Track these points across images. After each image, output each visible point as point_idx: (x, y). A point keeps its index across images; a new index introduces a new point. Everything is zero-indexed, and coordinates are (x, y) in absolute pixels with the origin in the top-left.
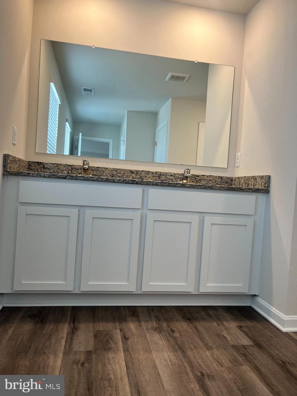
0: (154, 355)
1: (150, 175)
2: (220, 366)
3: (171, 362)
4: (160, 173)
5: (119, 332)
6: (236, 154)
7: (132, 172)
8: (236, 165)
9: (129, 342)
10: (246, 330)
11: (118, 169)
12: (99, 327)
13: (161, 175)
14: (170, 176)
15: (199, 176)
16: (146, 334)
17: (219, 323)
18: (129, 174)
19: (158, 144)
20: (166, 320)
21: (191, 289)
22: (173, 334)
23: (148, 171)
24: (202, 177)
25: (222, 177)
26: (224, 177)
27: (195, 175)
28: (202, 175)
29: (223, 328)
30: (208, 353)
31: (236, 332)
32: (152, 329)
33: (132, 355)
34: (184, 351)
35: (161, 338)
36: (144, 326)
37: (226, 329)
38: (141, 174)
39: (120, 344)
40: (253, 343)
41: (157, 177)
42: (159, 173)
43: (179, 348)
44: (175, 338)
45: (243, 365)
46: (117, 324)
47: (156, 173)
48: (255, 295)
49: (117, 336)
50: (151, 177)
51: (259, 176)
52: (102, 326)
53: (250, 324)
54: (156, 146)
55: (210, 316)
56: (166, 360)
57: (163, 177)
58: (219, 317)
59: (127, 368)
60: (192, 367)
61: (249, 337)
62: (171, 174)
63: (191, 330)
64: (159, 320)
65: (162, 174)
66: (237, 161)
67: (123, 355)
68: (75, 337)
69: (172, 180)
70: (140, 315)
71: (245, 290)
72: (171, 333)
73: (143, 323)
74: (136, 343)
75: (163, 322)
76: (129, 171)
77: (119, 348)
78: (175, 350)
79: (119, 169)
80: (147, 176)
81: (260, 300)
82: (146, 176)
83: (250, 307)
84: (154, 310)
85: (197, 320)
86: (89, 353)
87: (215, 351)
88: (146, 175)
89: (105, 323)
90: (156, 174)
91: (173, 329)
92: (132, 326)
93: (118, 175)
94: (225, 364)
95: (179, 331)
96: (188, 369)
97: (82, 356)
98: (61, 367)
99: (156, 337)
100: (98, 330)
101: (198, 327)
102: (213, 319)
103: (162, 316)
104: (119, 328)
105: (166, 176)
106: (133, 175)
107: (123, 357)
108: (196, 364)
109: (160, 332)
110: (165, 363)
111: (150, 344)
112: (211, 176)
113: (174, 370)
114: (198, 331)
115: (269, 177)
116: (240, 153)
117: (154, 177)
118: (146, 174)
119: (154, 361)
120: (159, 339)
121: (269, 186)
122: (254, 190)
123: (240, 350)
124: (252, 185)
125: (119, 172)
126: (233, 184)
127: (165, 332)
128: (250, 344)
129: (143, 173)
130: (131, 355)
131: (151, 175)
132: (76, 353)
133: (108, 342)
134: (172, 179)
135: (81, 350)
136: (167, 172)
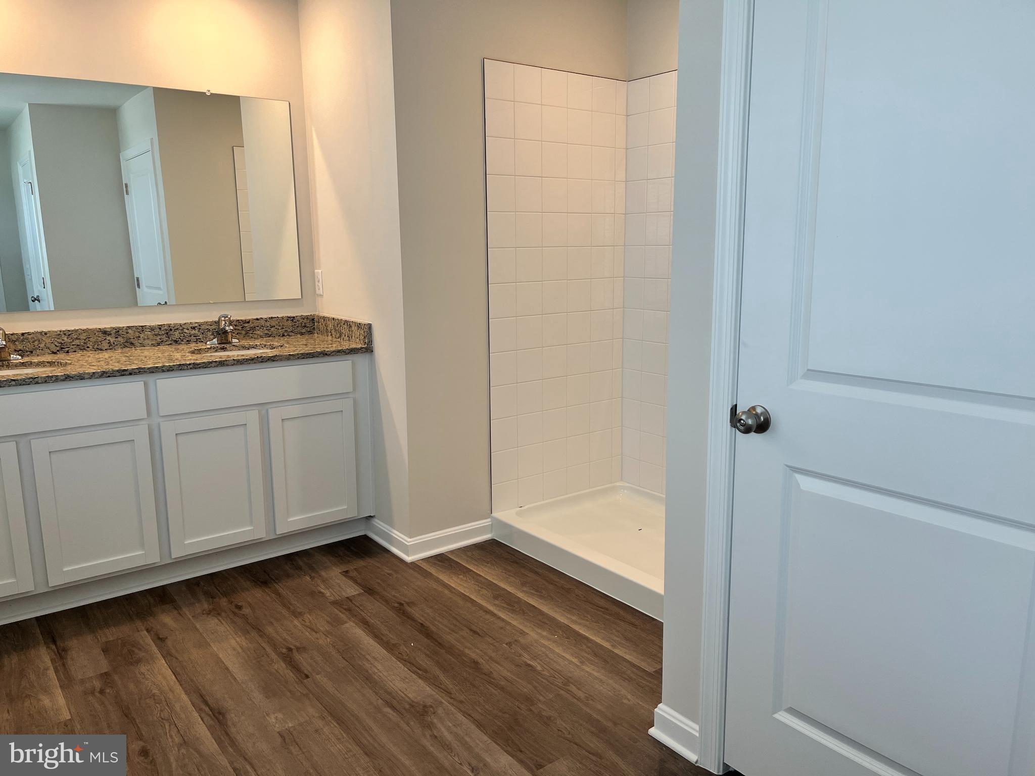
0: (215, 648)
1: (146, 333)
2: (314, 633)
3: (242, 649)
4: (169, 325)
5: (147, 634)
6: (314, 271)
7: (105, 332)
8: (318, 292)
9: (169, 643)
10: (354, 574)
11: (73, 331)
12: (107, 637)
13: (171, 330)
14: (190, 329)
15: (249, 322)
16: (193, 624)
17: (313, 574)
18: (100, 338)
19: (132, 189)
20: (225, 594)
21: (261, 534)
22: (240, 612)
23: (142, 326)
24: (256, 323)
25: (294, 317)
26: (297, 316)
27: (241, 320)
28: (254, 319)
29: (319, 582)
30: (296, 622)
31: (339, 582)
32: (203, 614)
33: (179, 658)
34: (261, 629)
35: (221, 622)
36: (187, 613)
37: (324, 581)
38: (127, 333)
39: (155, 649)
40: (363, 590)
41: (163, 335)
42: (166, 328)
43: (253, 628)
44: (244, 617)
45: (346, 622)
46: (139, 624)
47: (160, 327)
48: (371, 517)
49: (144, 641)
50: (151, 337)
51: (355, 323)
52: (111, 634)
53: (361, 563)
54: (127, 193)
55: (299, 568)
56: (234, 649)
57: (177, 333)
58: (313, 565)
59: (175, 676)
60: (274, 646)
61: (357, 583)
62: (191, 326)
63: (268, 598)
64: (212, 598)
65: (172, 328)
66: (318, 285)
67: (164, 662)
68: (70, 662)
69: (195, 336)
70: (176, 598)
71: (353, 514)
72: (236, 611)
73: (186, 611)
74: (181, 641)
75: (220, 599)
76: (98, 332)
77: (155, 656)
78: (245, 632)
79: (76, 331)
80: (142, 336)
81: (378, 523)
82: (140, 337)
83: (365, 537)
84: (199, 583)
85: (278, 579)
86: (105, 676)
87: (307, 617)
88: (137, 334)
89: (114, 627)
90: (160, 329)
91: (239, 604)
92: (167, 620)
93: (74, 343)
94: (321, 629)
95: (250, 605)
96: (269, 650)
97: (96, 682)
98: (68, 705)
99: (213, 623)
100: (106, 642)
101: (281, 590)
102: (305, 572)
103: (217, 589)
104: (143, 628)
105: (182, 330)
106: (108, 338)
107: (166, 665)
108: (280, 640)
109: (219, 614)
110: (234, 652)
111: (205, 635)
112: (272, 318)
113: (248, 657)
114: (280, 596)
115: (370, 326)
116: (320, 271)
117: (156, 335)
118: (138, 332)
119: (217, 655)
120: (217, 625)
121: (370, 342)
122: (347, 351)
123: (343, 605)
124: (347, 336)
125: (75, 337)
126: (316, 328)
127: (226, 612)
128: (357, 593)
129: (130, 331)
130: (176, 658)
131: (150, 333)
132: (82, 681)
133: (131, 652)
134: (195, 334)
135: (90, 676)
136: (183, 322)
